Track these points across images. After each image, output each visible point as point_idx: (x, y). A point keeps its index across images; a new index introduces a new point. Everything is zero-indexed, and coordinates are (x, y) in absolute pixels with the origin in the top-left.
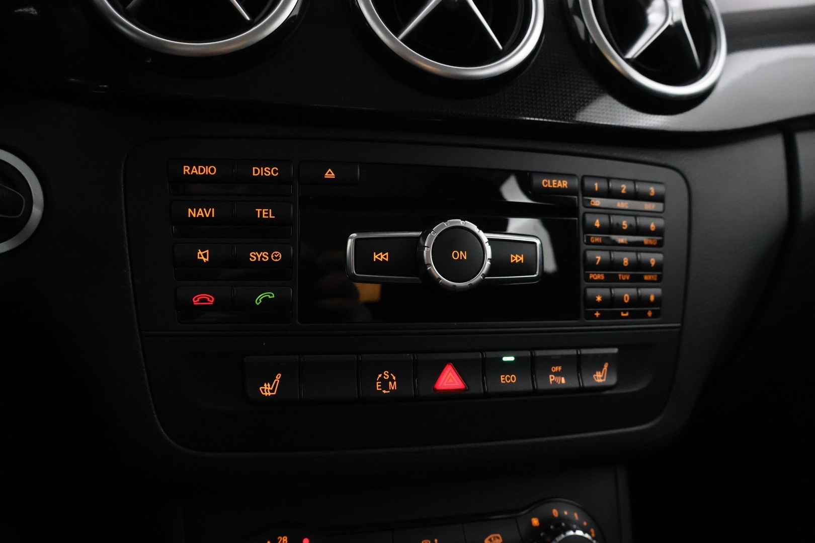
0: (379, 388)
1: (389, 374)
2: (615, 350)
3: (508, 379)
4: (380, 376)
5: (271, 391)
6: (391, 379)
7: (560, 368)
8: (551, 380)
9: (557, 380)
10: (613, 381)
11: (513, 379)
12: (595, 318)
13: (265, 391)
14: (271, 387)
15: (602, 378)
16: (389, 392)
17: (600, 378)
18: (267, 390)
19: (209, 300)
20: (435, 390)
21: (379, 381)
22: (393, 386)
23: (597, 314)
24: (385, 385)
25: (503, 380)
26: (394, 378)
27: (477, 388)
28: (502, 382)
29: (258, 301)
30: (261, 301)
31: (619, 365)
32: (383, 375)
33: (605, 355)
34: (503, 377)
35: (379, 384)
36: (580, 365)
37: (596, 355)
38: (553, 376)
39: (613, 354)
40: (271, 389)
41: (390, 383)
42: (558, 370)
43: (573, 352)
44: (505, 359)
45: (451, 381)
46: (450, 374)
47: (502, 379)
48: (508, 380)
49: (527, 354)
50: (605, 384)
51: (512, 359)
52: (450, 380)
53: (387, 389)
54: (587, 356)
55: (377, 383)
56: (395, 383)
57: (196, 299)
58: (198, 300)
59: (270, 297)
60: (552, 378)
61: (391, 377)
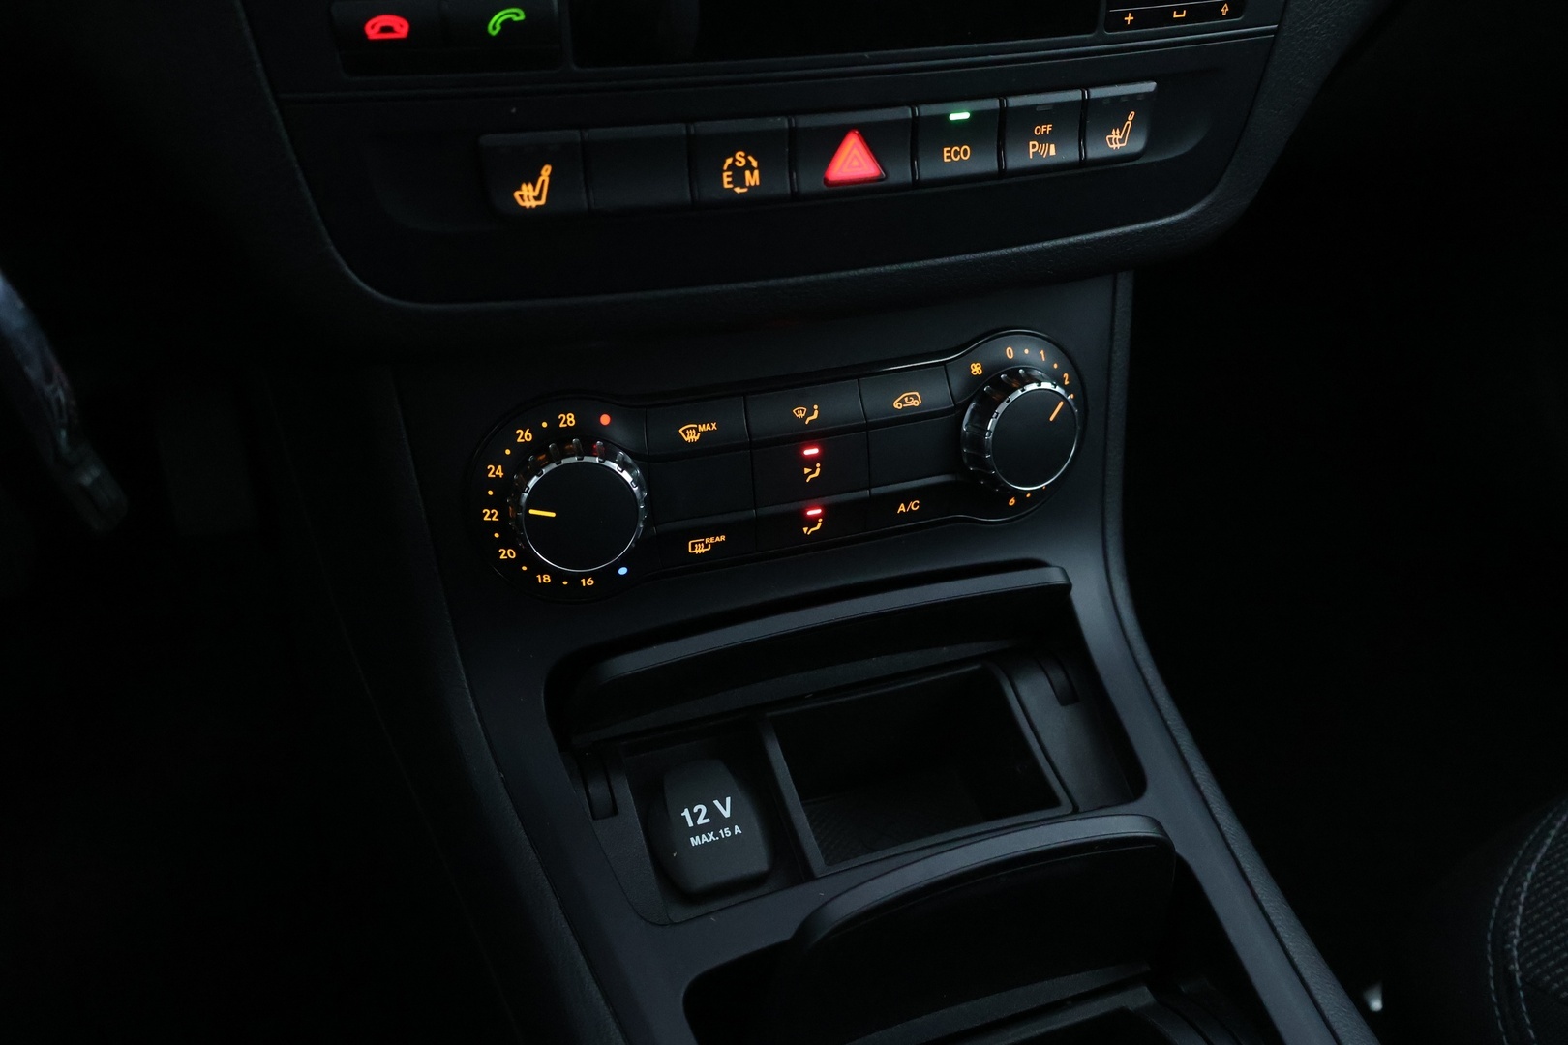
0: (729, 183)
1: (746, 157)
2: (1150, 87)
3: (957, 153)
4: (729, 161)
5: (538, 198)
6: (748, 164)
7: (1049, 127)
8: (1031, 150)
9: (1043, 151)
10: (1139, 145)
11: (965, 154)
12: (1124, 26)
13: (525, 198)
14: (534, 189)
15: (1121, 141)
16: (745, 190)
17: (1117, 142)
18: (528, 196)
19: (397, 28)
20: (826, 181)
21: (728, 170)
22: (752, 179)
23: (1129, 19)
24: (738, 176)
25: (948, 157)
26: (755, 164)
27: (901, 174)
28: (946, 160)
29: (494, 28)
30: (498, 28)
31: (1156, 116)
32: (735, 160)
33: (1133, 97)
34: (947, 152)
35: (728, 176)
36: (1084, 120)
37: (1116, 99)
38: (1036, 143)
39: (1147, 95)
40: (536, 193)
41: (748, 173)
42: (1045, 132)
43: (1075, 95)
44: (953, 117)
45: (855, 163)
46: (855, 152)
47: (945, 154)
48: (956, 157)
49: (993, 104)
50: (1126, 151)
51: (965, 116)
52: (853, 162)
53: (743, 185)
54: (1099, 100)
55: (725, 174)
56: (756, 173)
57: (372, 27)
58: (377, 28)
59: (516, 19)
60: (1034, 146)
61: (748, 163)
